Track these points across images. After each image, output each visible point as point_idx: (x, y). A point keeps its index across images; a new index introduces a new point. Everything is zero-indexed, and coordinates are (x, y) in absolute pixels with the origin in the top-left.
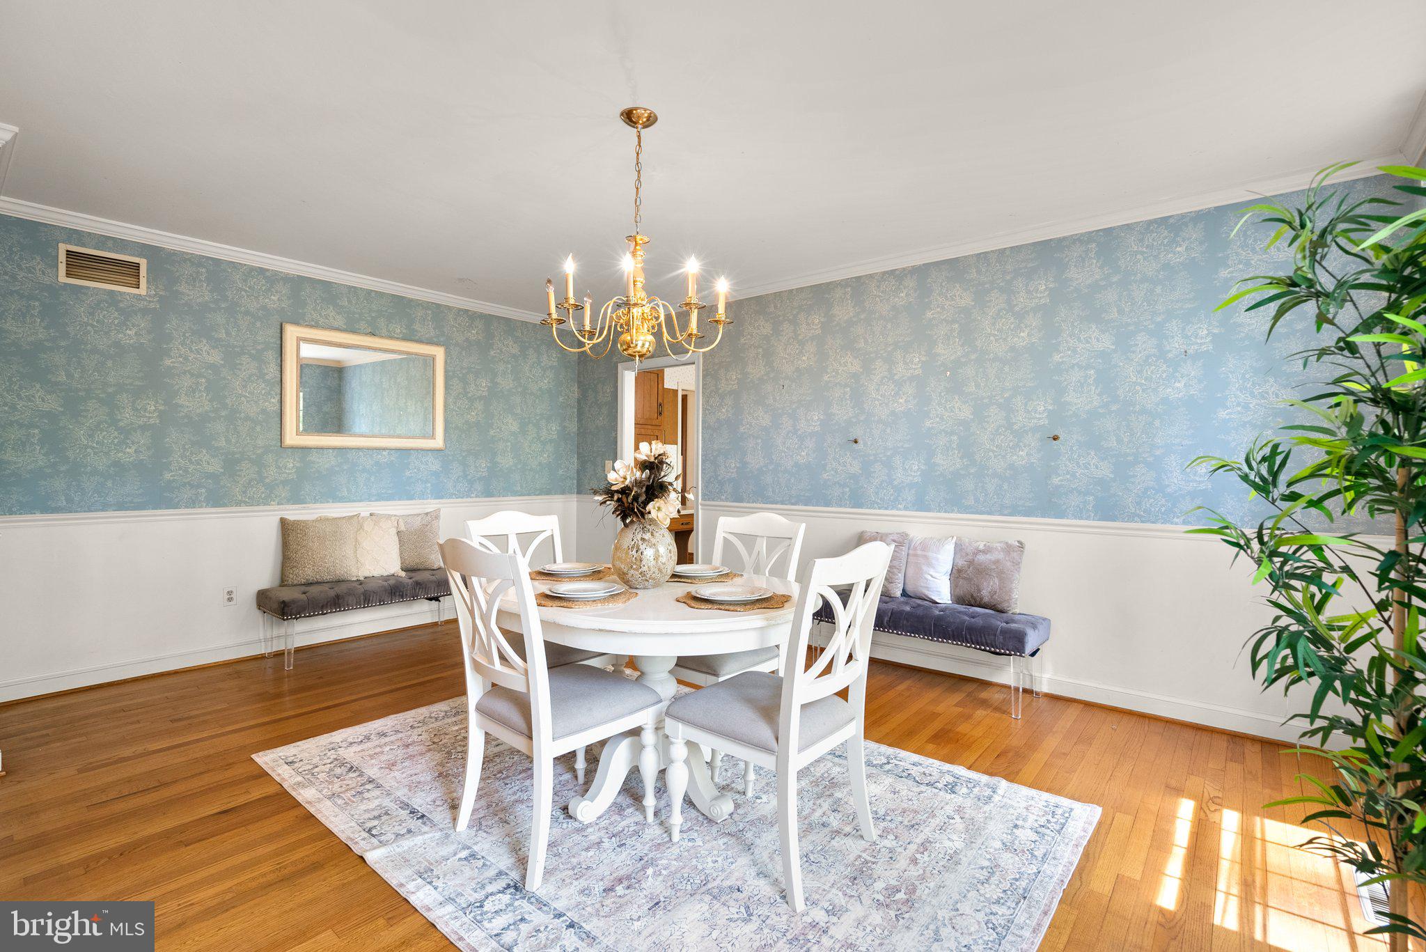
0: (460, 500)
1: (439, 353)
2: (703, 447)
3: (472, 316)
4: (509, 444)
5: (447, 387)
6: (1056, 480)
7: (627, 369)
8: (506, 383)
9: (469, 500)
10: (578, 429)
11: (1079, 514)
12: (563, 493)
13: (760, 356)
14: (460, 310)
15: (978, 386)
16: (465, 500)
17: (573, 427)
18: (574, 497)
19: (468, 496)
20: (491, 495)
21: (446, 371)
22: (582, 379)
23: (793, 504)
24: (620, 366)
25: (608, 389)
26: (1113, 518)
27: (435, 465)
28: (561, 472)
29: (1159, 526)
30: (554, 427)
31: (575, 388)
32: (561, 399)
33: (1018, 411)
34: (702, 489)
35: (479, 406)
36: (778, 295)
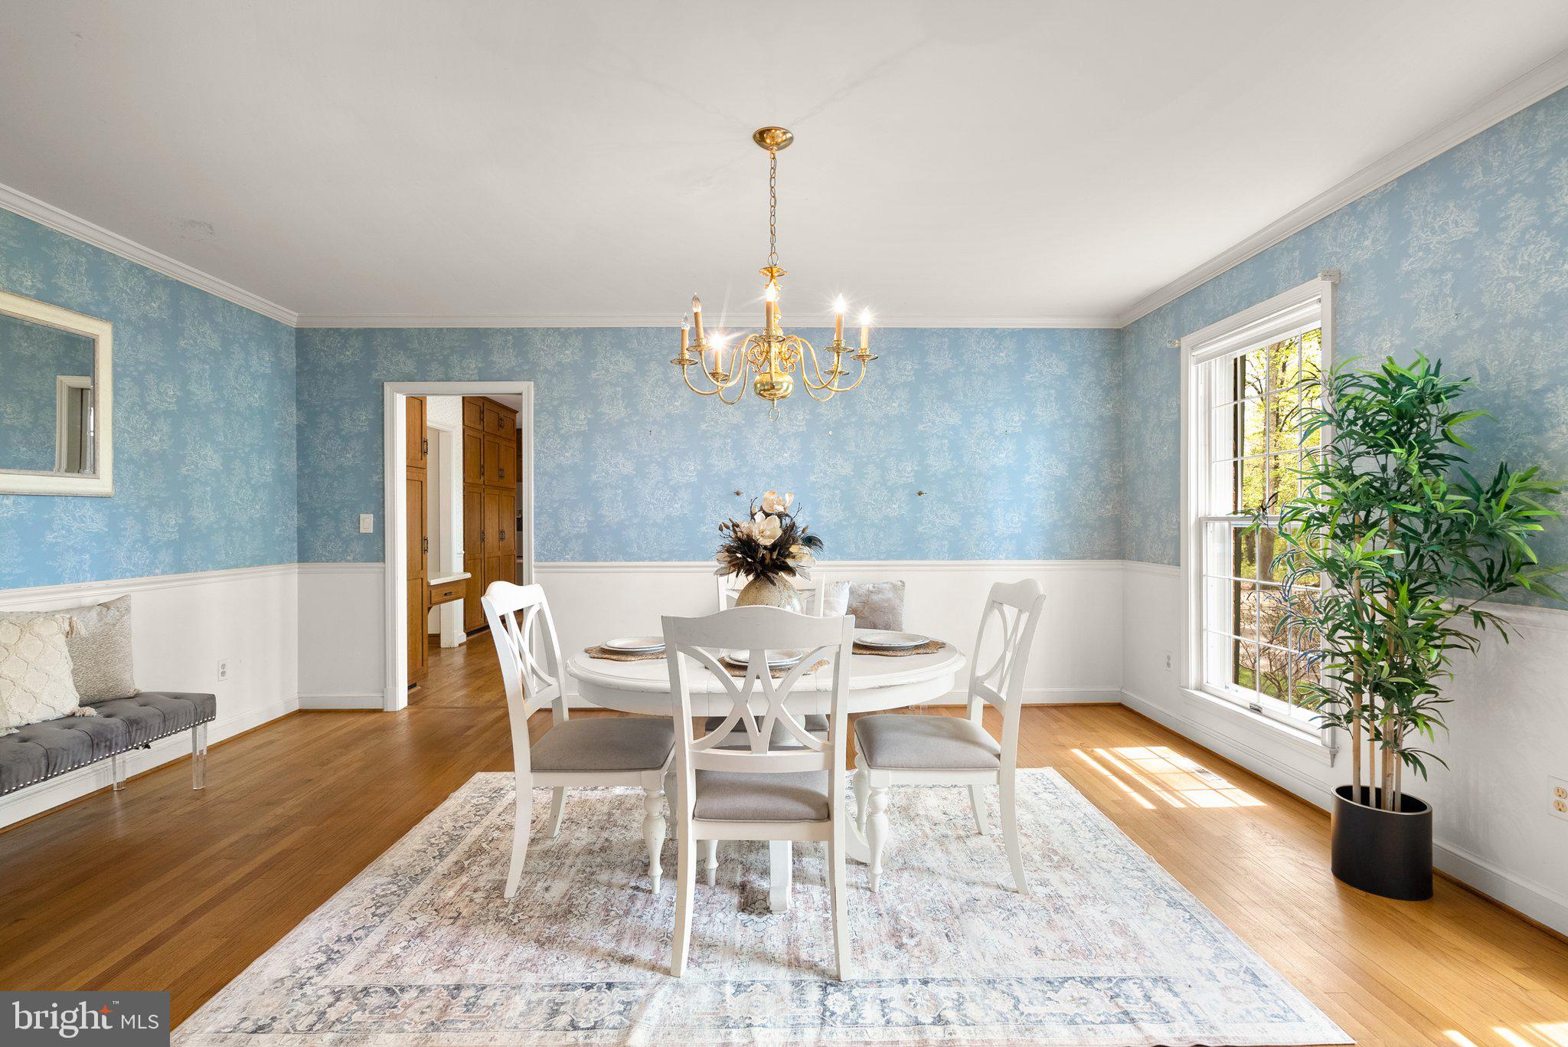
0: (138, 580)
1: (102, 332)
2: (536, 497)
3: (154, 280)
4: (209, 489)
5: (117, 391)
6: (920, 529)
7: (399, 392)
8: (203, 393)
9: (152, 579)
10: (300, 469)
11: (938, 556)
12: (281, 562)
13: (619, 396)
14: (133, 265)
15: (857, 446)
16: (144, 579)
17: (291, 465)
18: (295, 567)
19: (151, 573)
20: (186, 570)
21: (115, 366)
22: (306, 397)
23: (664, 560)
24: (387, 387)
25: (364, 416)
26: (961, 558)
27: (95, 522)
28: (277, 531)
29: (990, 562)
30: (269, 465)
31: (294, 409)
32: (276, 424)
33: (891, 470)
34: (535, 548)
35: (164, 426)
36: (643, 331)
